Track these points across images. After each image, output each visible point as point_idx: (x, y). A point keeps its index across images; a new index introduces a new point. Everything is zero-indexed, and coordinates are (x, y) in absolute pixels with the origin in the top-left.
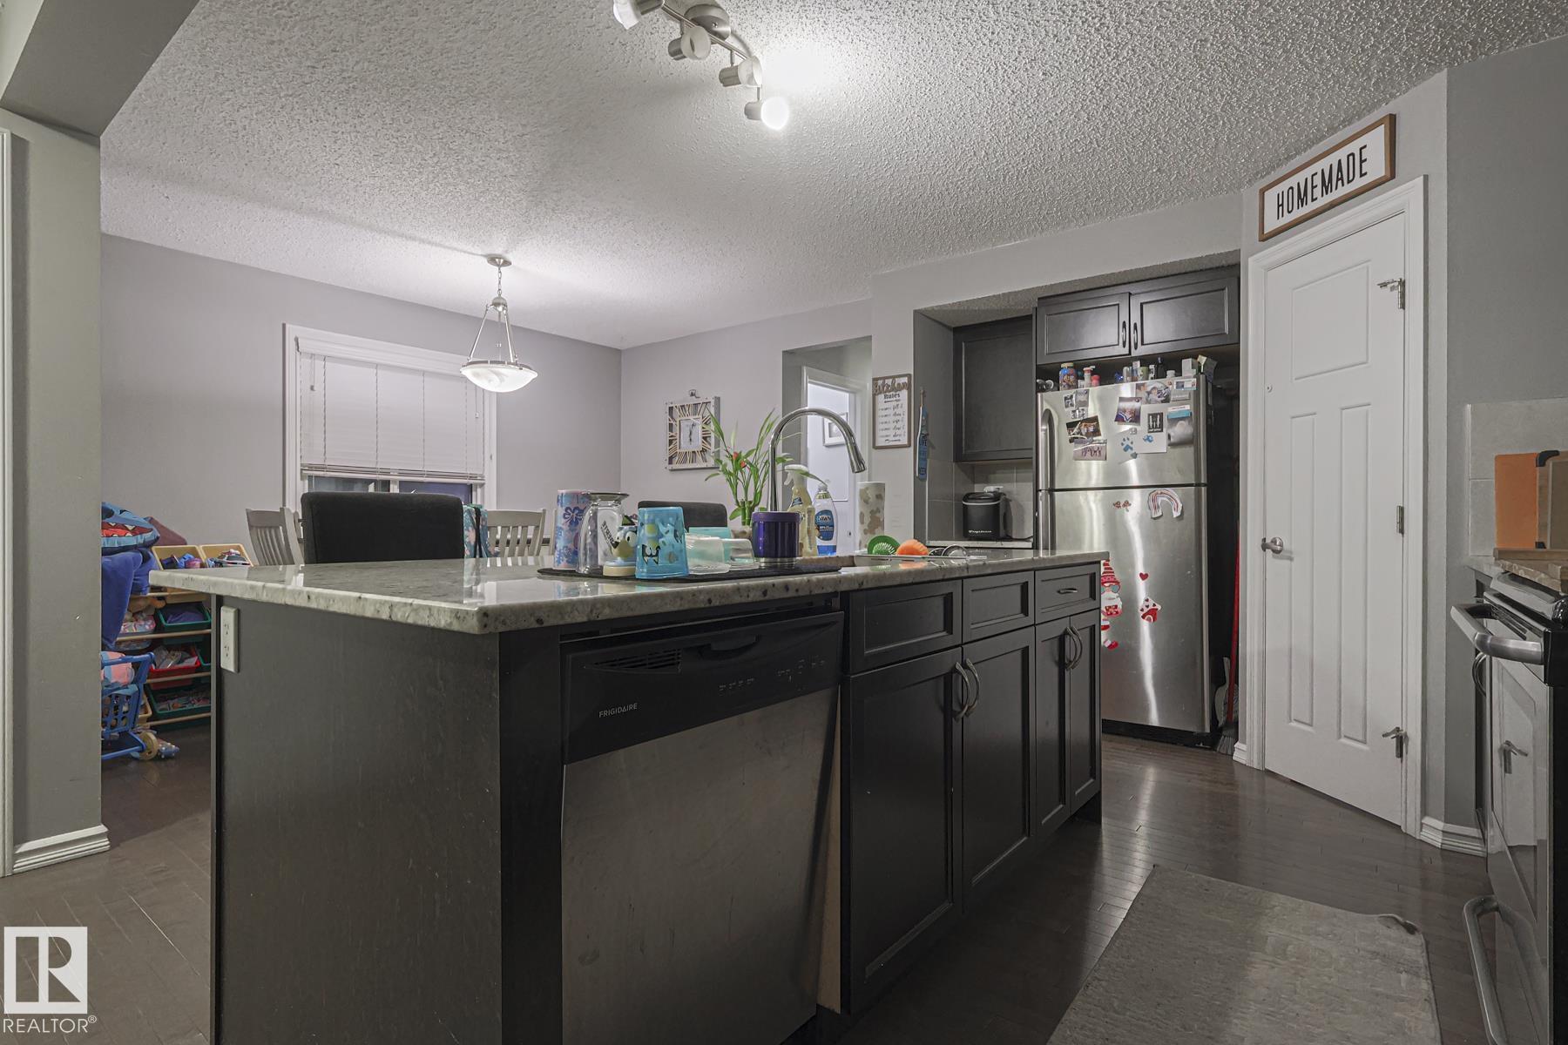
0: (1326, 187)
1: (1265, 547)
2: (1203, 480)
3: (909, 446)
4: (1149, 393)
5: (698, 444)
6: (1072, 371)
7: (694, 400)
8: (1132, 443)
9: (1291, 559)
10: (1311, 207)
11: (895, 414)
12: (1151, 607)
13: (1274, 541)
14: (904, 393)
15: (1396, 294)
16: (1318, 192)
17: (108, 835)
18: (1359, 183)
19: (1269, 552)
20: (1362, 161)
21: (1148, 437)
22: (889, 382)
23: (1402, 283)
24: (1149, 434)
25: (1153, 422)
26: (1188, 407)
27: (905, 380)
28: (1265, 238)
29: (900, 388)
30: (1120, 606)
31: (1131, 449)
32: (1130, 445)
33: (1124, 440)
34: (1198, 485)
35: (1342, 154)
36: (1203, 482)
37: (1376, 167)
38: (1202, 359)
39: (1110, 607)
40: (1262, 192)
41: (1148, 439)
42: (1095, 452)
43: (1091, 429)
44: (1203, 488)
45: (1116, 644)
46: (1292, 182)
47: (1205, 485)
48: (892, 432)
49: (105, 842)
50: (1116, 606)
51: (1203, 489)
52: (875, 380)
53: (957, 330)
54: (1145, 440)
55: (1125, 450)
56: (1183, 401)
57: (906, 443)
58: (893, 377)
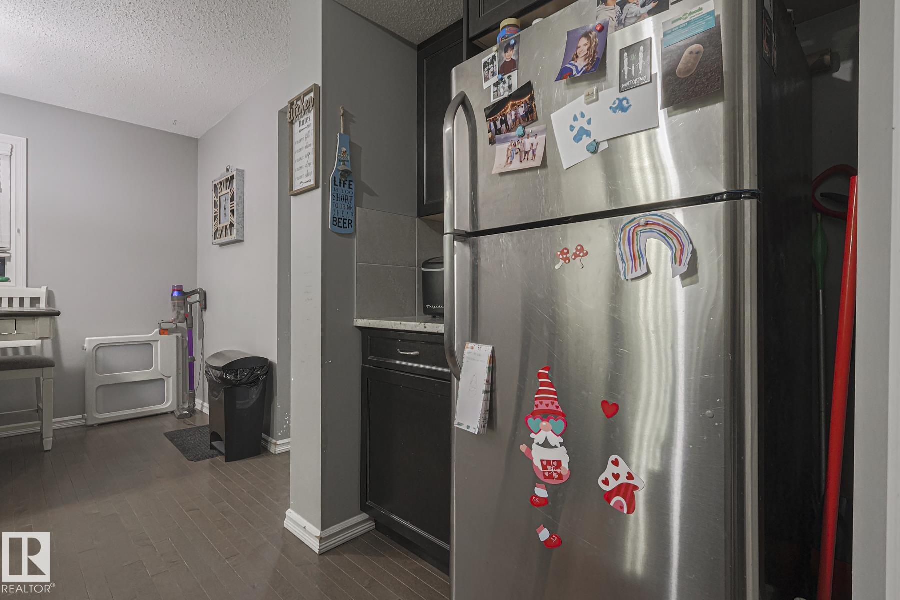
2: (749, 182)
3: (316, 187)
8: (589, 122)
11: (307, 146)
12: (623, 480)
14: (313, 115)
21: (621, 101)
22: (300, 102)
24: (622, 96)
25: (630, 65)
30: (565, 465)
31: (588, 134)
32: (587, 127)
33: (576, 119)
34: (734, 195)
36: (747, 187)
39: (549, 462)
42: (527, 153)
44: (747, 203)
45: (560, 542)
47: (752, 195)
48: (304, 172)
50: (559, 463)
51: (749, 207)
52: (291, 103)
54: (614, 110)
55: (578, 139)
57: (313, 183)
58: (304, 95)
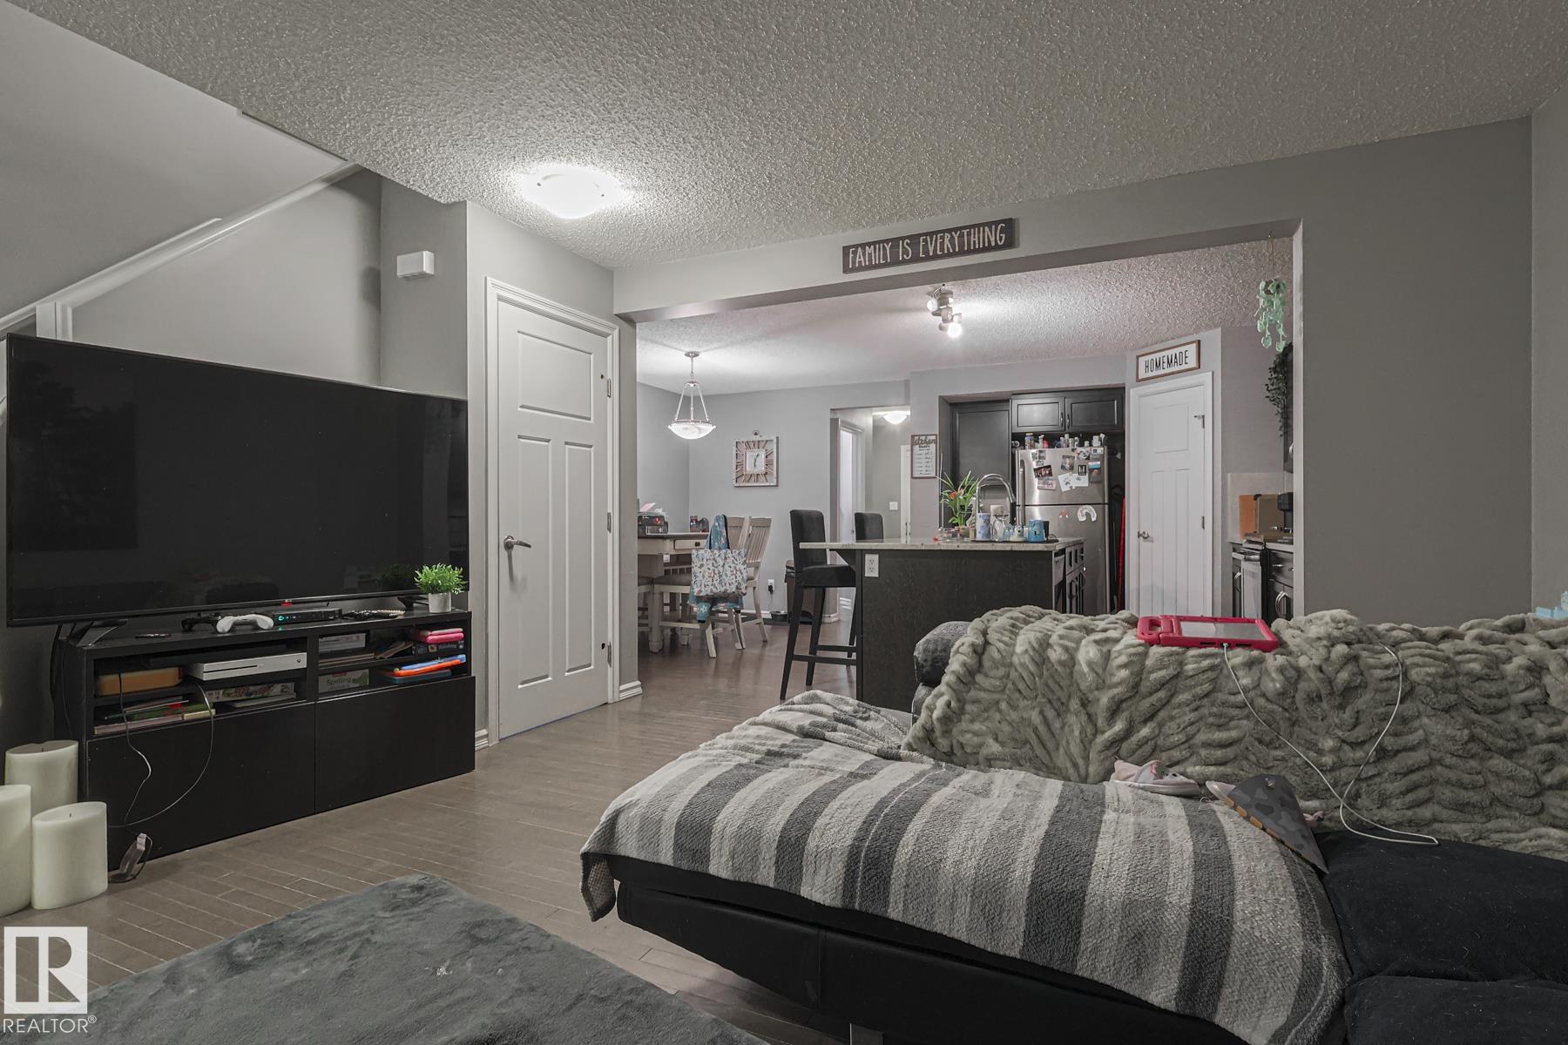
0: (1169, 363)
1: (1139, 535)
4: (1079, 454)
5: (761, 468)
6: (1033, 438)
7: (757, 438)
9: (1152, 541)
10: (1161, 372)
11: (926, 458)
13: (1144, 533)
14: (933, 446)
15: (1201, 421)
16: (1166, 365)
17: (642, 686)
18: (1184, 367)
19: (1141, 538)
20: (1186, 357)
22: (923, 438)
23: (1203, 417)
26: (1099, 463)
27: (934, 437)
28: (1138, 380)
29: (930, 442)
31: (1070, 484)
32: (1069, 482)
34: (1104, 504)
35: (1177, 351)
36: (1106, 502)
37: (1192, 362)
38: (1102, 436)
40: (1138, 357)
41: (1078, 479)
43: (1047, 472)
46: (1154, 356)
47: (1107, 505)
48: (924, 469)
49: (639, 690)
52: (913, 436)
53: (952, 405)
56: (1097, 460)
58: (926, 436)
